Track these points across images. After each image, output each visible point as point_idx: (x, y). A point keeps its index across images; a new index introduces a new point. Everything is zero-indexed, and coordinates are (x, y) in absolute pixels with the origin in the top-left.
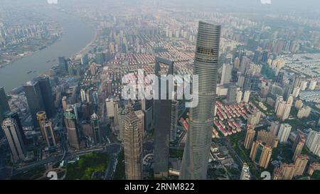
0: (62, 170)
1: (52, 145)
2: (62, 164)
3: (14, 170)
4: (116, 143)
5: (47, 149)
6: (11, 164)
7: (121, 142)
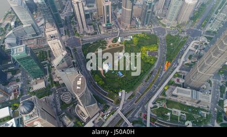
0: (121, 45)
1: (108, 22)
2: (119, 40)
3: (82, 40)
4: (160, 26)
5: (104, 25)
6: (79, 35)
7: (165, 26)
